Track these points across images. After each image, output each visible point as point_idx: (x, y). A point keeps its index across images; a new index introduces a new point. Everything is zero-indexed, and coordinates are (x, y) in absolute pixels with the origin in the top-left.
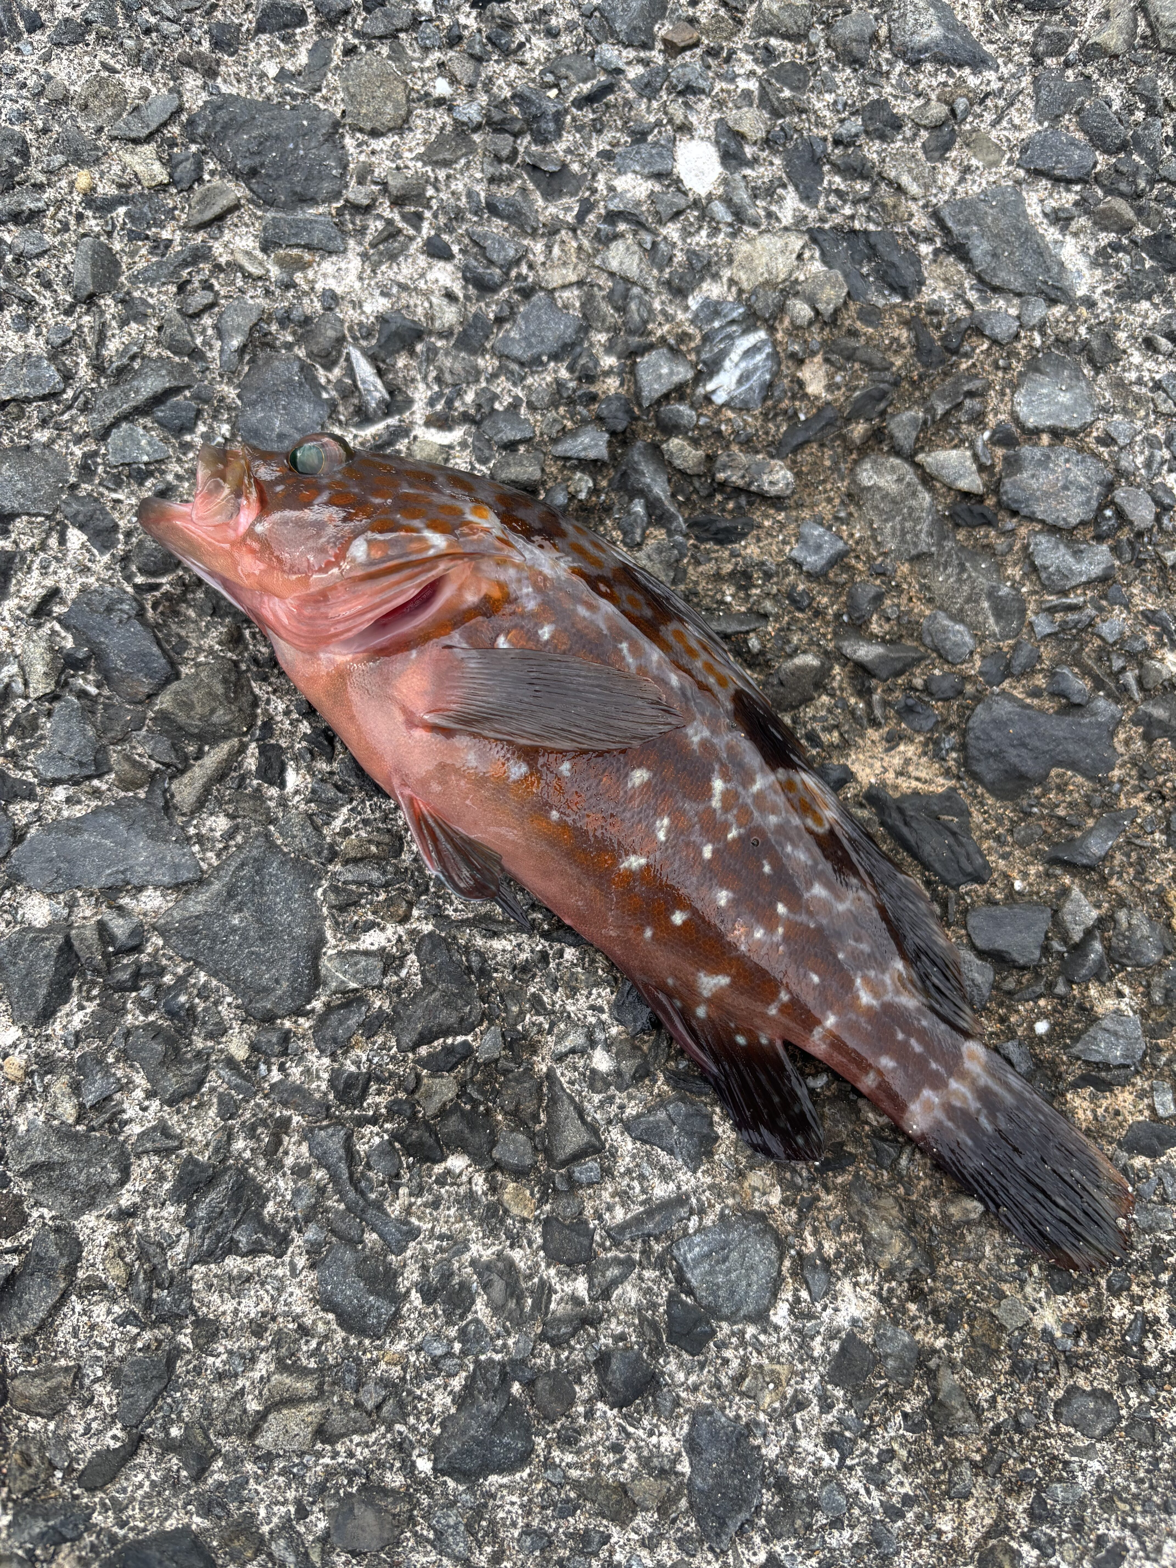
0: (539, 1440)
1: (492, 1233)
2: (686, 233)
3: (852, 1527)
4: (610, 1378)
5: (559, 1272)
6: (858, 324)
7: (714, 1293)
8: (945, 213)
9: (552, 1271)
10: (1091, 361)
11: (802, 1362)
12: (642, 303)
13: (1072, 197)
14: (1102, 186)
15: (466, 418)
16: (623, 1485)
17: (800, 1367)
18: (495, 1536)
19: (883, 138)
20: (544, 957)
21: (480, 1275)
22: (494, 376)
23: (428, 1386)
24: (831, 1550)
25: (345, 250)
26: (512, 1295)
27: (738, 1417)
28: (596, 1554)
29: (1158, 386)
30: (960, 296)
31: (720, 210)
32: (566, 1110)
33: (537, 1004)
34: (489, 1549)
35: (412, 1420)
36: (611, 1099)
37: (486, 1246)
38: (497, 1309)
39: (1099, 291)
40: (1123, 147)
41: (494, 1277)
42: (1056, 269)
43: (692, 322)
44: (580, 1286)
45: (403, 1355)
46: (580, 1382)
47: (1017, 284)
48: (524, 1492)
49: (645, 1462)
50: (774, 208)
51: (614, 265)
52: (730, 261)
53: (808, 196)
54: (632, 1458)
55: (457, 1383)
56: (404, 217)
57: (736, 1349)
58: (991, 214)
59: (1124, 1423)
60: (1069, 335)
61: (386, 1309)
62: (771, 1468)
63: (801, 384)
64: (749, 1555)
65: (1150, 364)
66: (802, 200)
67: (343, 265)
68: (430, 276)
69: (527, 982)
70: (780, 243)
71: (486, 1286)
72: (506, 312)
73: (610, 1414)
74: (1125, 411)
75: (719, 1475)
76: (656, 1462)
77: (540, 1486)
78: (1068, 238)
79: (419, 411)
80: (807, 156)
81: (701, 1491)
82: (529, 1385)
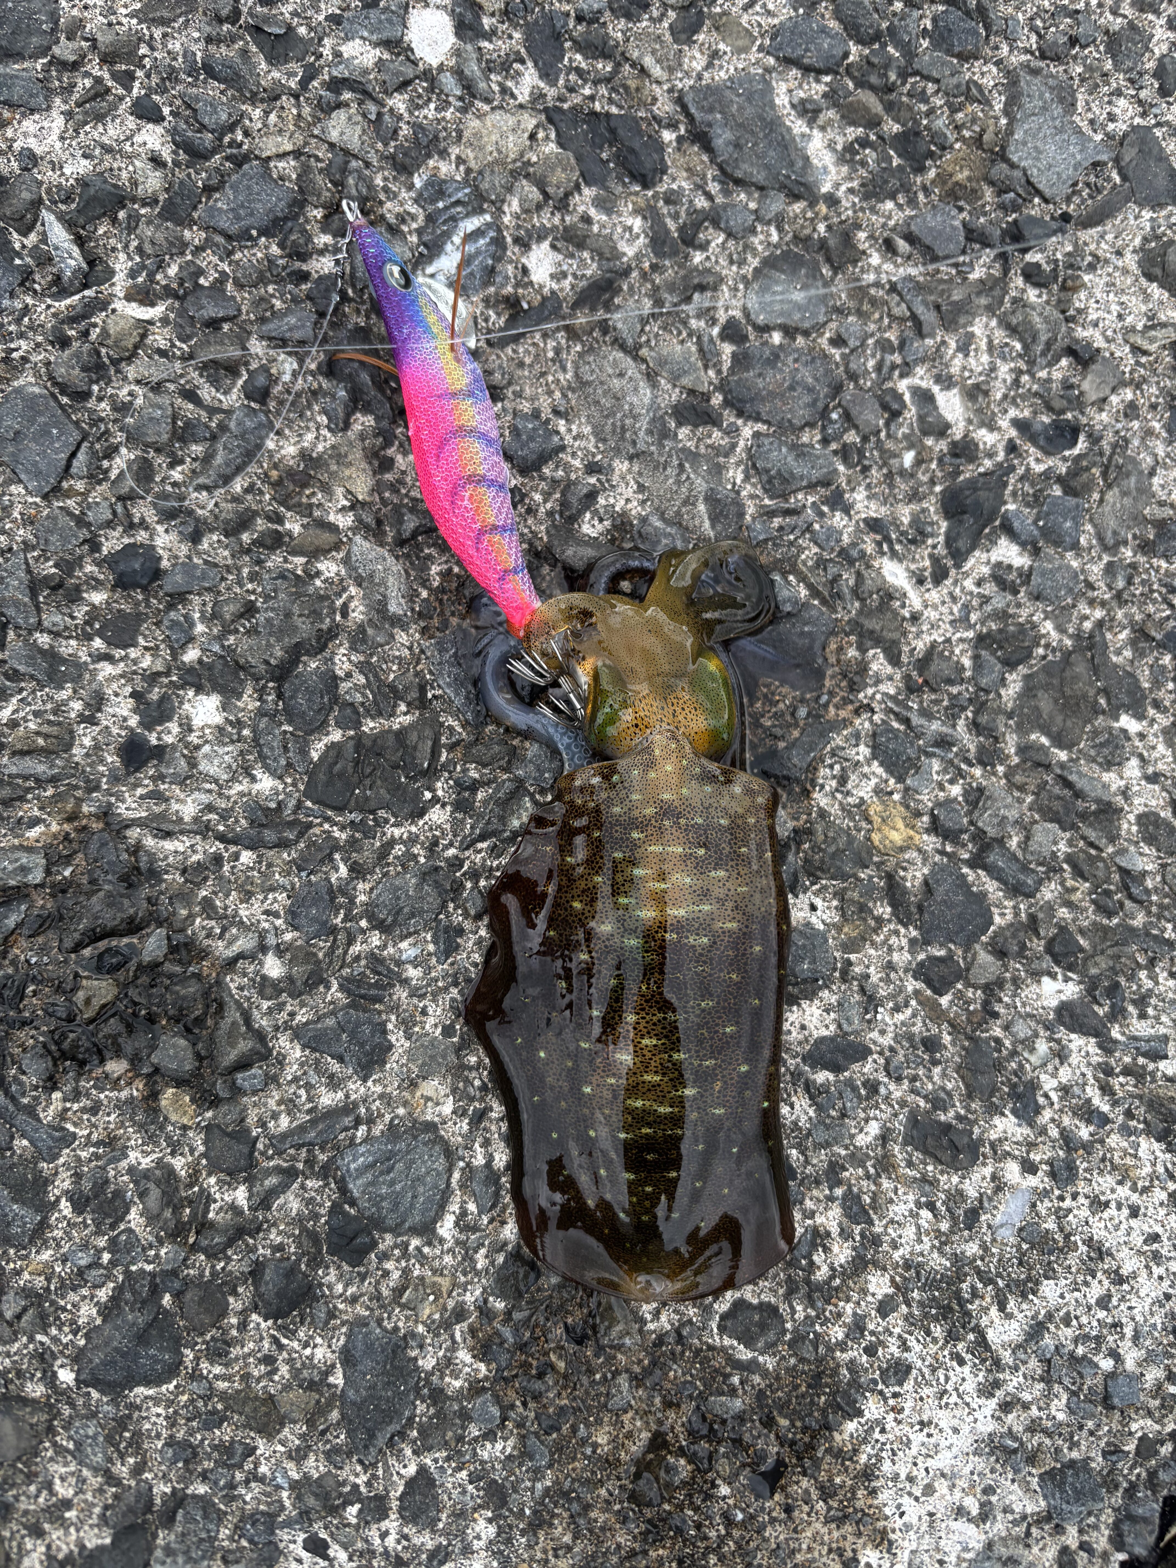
0: (187, 1352)
1: (152, 1139)
2: (414, 106)
3: (505, 1439)
4: (263, 1289)
5: (219, 1181)
6: (592, 212)
7: (377, 1205)
8: (688, 99)
9: (212, 1180)
10: (829, 260)
11: (465, 1274)
12: (361, 177)
13: (822, 88)
14: (853, 78)
15: (168, 292)
16: (271, 1397)
17: (463, 1279)
18: (139, 1447)
19: (629, 16)
20: (217, 859)
21: (136, 1183)
22: (199, 249)
23: (72, 1297)
24: (483, 1462)
25: (49, 108)
26: (168, 1205)
27: (396, 1329)
28: (240, 1466)
29: (893, 288)
30: (701, 187)
31: (448, 81)
32: (233, 1015)
33: (208, 906)
34: (131, 1460)
35: (54, 1331)
36: (281, 1007)
37: (146, 1154)
38: (151, 1218)
39: (843, 188)
40: (877, 37)
41: (151, 1186)
42: (800, 164)
43: (416, 201)
44: (240, 1195)
45: (48, 1265)
46: (234, 1293)
47: (760, 177)
48: (170, 1403)
49: (295, 1373)
50: (510, 84)
51: (334, 135)
52: (460, 137)
53: (547, 74)
54: (284, 1370)
55: (103, 1294)
56: (114, 76)
57: (398, 1261)
58: (736, 102)
59: (788, 1337)
60: (807, 232)
61: (32, 1218)
62: (427, 1380)
63: (525, 271)
64: (398, 1467)
65: (888, 267)
66: (541, 77)
67: (46, 124)
68: (138, 139)
69: (198, 885)
70: (511, 121)
71: (142, 1195)
72: (214, 182)
73: (263, 1325)
74: (859, 313)
75: (373, 1387)
76: (305, 1373)
77: (185, 1398)
78: (815, 132)
79: (120, 283)
80: (548, 31)
81: (354, 1403)
82: (177, 1296)
